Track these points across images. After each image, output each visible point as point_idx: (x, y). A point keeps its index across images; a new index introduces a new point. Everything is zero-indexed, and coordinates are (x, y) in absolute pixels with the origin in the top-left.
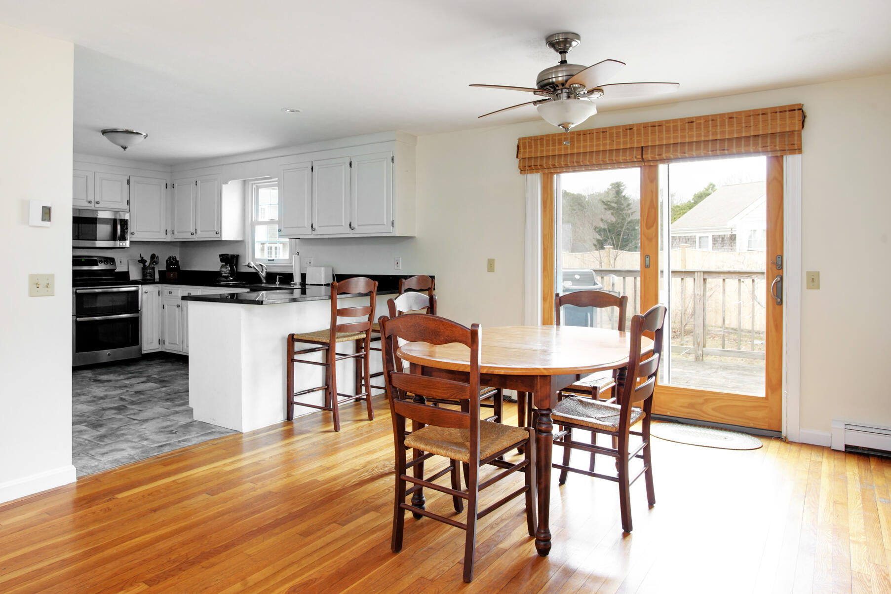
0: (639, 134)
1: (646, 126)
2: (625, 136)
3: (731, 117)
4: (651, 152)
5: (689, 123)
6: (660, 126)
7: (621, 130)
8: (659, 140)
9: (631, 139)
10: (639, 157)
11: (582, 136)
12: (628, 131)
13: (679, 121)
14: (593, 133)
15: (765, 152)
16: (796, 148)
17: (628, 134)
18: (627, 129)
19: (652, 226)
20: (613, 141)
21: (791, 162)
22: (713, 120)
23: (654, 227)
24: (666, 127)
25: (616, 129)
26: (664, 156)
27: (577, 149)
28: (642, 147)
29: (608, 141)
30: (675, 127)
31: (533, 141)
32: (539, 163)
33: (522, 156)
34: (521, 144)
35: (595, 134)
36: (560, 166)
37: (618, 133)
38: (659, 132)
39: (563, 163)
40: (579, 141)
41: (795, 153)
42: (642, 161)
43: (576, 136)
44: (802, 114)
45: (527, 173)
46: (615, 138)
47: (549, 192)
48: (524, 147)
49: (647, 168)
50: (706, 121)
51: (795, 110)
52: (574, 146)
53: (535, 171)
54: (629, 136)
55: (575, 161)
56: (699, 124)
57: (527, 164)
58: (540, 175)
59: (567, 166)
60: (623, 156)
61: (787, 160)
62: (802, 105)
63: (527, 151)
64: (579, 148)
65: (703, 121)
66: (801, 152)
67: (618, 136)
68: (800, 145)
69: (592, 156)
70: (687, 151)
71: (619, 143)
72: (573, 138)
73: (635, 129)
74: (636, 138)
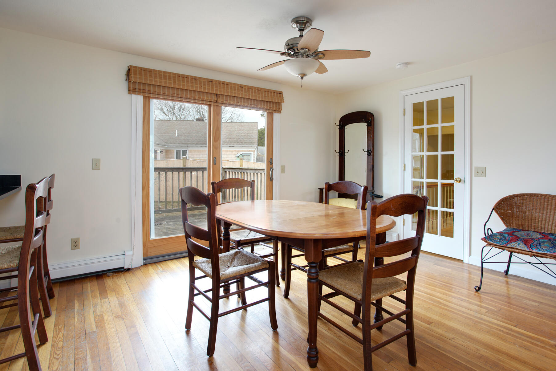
0: (216, 86)
1: (220, 82)
2: (209, 85)
3: (259, 89)
4: (222, 98)
5: (241, 87)
6: (227, 84)
7: (206, 81)
8: (227, 93)
9: (212, 88)
10: (216, 99)
11: (181, 78)
12: (210, 83)
13: (236, 85)
14: (189, 78)
16: (279, 111)
18: (209, 81)
19: (218, 141)
20: (202, 86)
22: (251, 89)
24: (230, 86)
25: (203, 80)
26: (228, 102)
27: (178, 85)
28: (217, 94)
29: (198, 86)
30: (235, 87)
31: (143, 71)
32: (147, 88)
33: (133, 80)
34: (133, 70)
35: (190, 79)
36: (164, 95)
37: (204, 82)
38: (227, 88)
39: (166, 93)
40: (179, 80)
41: (279, 113)
42: (216, 102)
43: (176, 77)
44: (283, 96)
45: (134, 94)
46: (202, 85)
47: (147, 111)
48: (135, 73)
49: (216, 107)
50: (248, 88)
51: (281, 93)
52: (176, 82)
53: (142, 93)
54: (210, 86)
55: (176, 93)
56: (245, 89)
57: (137, 87)
58: (142, 97)
59: (168, 95)
60: (206, 97)
61: (276, 115)
62: (282, 92)
63: (138, 76)
64: (179, 85)
65: (247, 88)
66: (281, 113)
67: (204, 84)
68: (281, 109)
69: (187, 92)
70: (239, 102)
71: (205, 88)
72: (174, 77)
73: (214, 82)
74: (214, 88)
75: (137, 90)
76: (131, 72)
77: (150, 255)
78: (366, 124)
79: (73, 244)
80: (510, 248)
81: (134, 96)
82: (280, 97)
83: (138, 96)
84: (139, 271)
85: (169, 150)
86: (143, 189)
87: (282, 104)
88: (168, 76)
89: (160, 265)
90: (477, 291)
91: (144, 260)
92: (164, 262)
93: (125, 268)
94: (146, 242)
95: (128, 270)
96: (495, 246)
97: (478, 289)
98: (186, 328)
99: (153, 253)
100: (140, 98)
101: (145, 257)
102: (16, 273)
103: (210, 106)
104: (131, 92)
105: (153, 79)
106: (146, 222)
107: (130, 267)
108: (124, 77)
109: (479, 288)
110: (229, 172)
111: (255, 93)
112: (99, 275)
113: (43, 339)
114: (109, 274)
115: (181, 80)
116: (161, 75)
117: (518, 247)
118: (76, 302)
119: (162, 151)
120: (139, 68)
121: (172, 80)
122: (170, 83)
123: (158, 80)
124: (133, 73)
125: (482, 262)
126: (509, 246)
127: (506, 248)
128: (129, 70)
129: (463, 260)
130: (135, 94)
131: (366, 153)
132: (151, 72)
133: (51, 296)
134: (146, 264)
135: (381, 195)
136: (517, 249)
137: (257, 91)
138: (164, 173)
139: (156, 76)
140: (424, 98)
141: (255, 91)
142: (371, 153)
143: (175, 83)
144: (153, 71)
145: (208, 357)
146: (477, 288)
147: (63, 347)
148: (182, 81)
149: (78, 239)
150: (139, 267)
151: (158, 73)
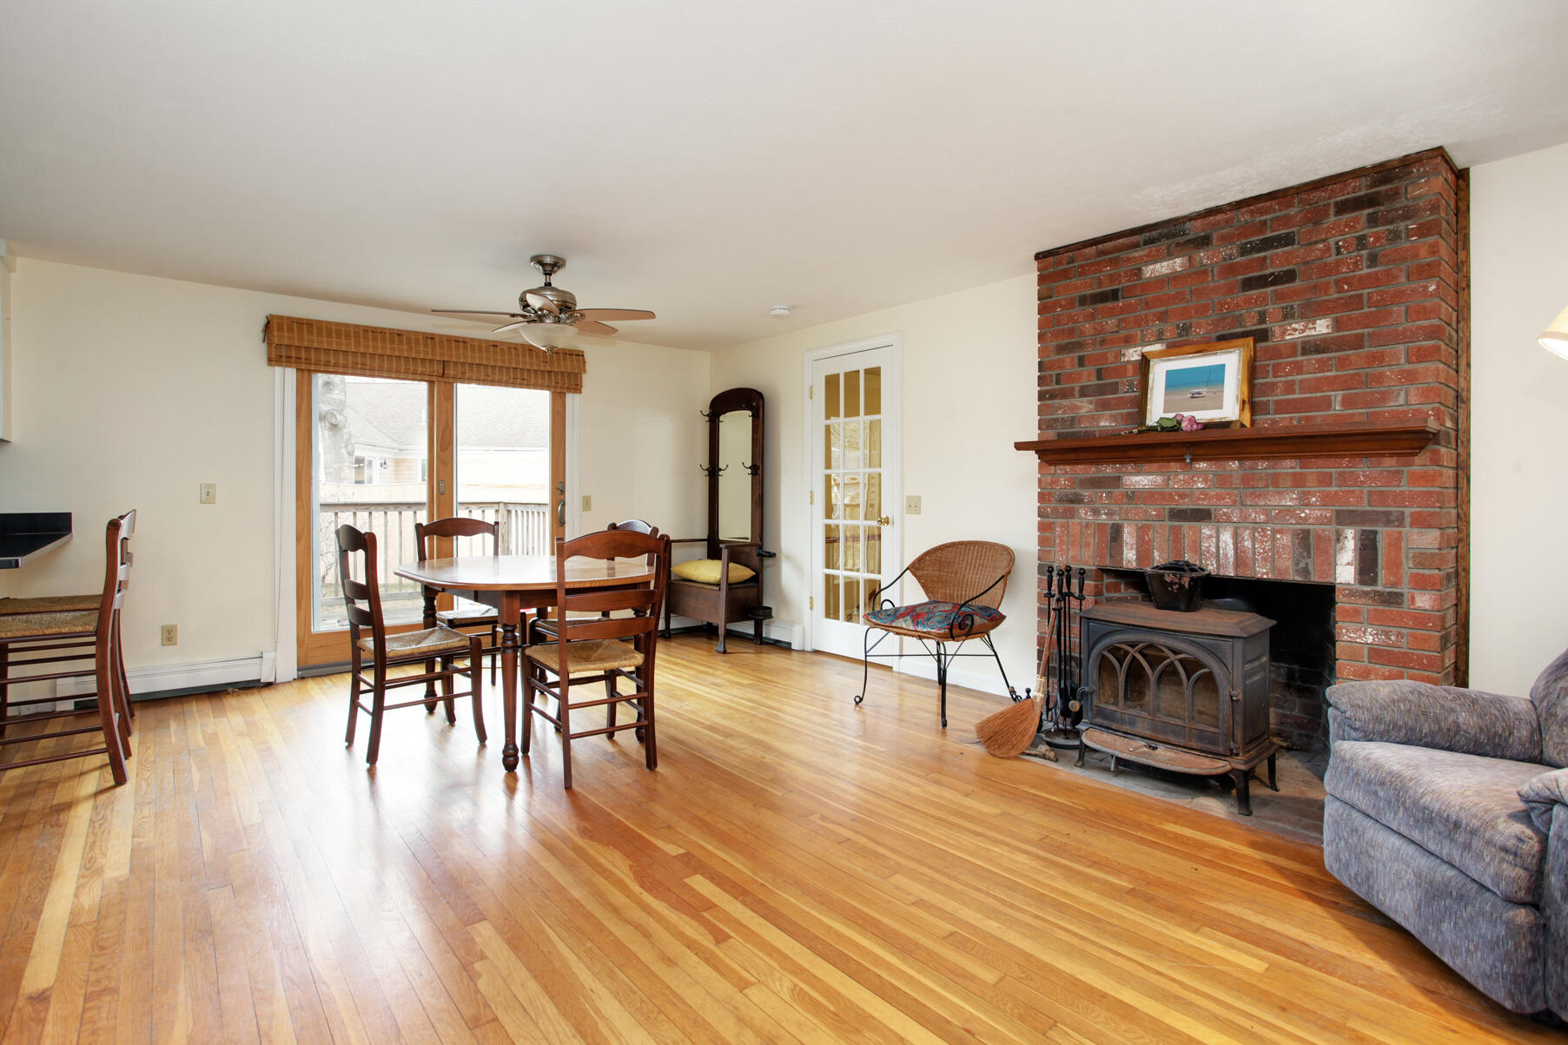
0: (442, 347)
1: (449, 338)
2: (426, 345)
4: (454, 369)
5: (493, 346)
6: (464, 342)
7: (421, 338)
8: (464, 357)
9: (433, 350)
10: (441, 371)
11: (370, 333)
12: (429, 340)
13: (483, 342)
14: (385, 333)
15: (548, 387)
16: (577, 389)
17: (429, 343)
18: (427, 338)
19: (447, 449)
20: (412, 348)
21: (570, 398)
22: (515, 349)
23: (450, 449)
24: (471, 345)
25: (415, 336)
26: (467, 375)
27: (364, 348)
28: (444, 361)
29: (405, 347)
30: (480, 347)
31: (295, 325)
32: (303, 355)
33: (276, 341)
34: (275, 324)
35: (388, 335)
36: (336, 365)
37: (417, 340)
38: (465, 348)
39: (341, 362)
40: (366, 339)
41: (576, 393)
42: (443, 376)
43: (361, 332)
44: (584, 359)
45: (278, 366)
46: (413, 345)
47: (305, 395)
48: (280, 329)
49: (442, 384)
50: (509, 348)
51: (579, 355)
52: (359, 342)
53: (294, 365)
54: (430, 346)
55: (359, 362)
56: (502, 350)
57: (284, 354)
58: (295, 370)
59: (345, 366)
60: (422, 367)
61: (569, 397)
62: (583, 352)
63: (286, 335)
64: (366, 347)
65: (506, 348)
66: (581, 392)
67: (417, 343)
68: (581, 386)
69: (383, 360)
70: (490, 374)
71: (418, 352)
72: (356, 333)
73: (437, 339)
74: (438, 350)
75: (284, 359)
76: (272, 326)
77: (311, 662)
78: (750, 413)
79: (166, 635)
80: (895, 627)
81: (278, 370)
82: (578, 362)
83: (286, 369)
84: (288, 686)
85: (404, 460)
86: (298, 538)
87: (584, 376)
88: (345, 331)
89: (331, 680)
90: (857, 703)
91: (299, 670)
92: (340, 676)
93: (262, 681)
94: (305, 638)
95: (269, 685)
96: (895, 630)
97: (859, 701)
98: (347, 740)
99: (319, 658)
100: (291, 374)
101: (303, 665)
102: (93, 639)
103: (431, 383)
104: (274, 363)
105: (315, 338)
106: (303, 602)
107: (272, 680)
108: (259, 335)
109: (861, 700)
110: (516, 511)
111: (524, 356)
112: (214, 693)
113: (128, 754)
114: (230, 690)
115: (370, 337)
116: (331, 329)
117: (904, 626)
118: (172, 721)
119: (385, 463)
120: (288, 318)
121: (352, 338)
122: (349, 345)
123: (325, 339)
124: (275, 329)
125: (866, 656)
126: (893, 624)
127: (891, 629)
128: (268, 322)
129: (892, 668)
130: (281, 366)
131: (750, 471)
132: (312, 325)
133: (132, 715)
134: (303, 678)
135: (773, 551)
136: (902, 628)
137: (527, 352)
138: (366, 514)
139: (320, 334)
140: (841, 368)
141: (524, 351)
142: (759, 469)
143: (357, 343)
144: (315, 324)
145: (368, 765)
146: (858, 699)
147: (155, 761)
148: (373, 339)
149: (175, 627)
150: (289, 682)
151: (324, 325)
